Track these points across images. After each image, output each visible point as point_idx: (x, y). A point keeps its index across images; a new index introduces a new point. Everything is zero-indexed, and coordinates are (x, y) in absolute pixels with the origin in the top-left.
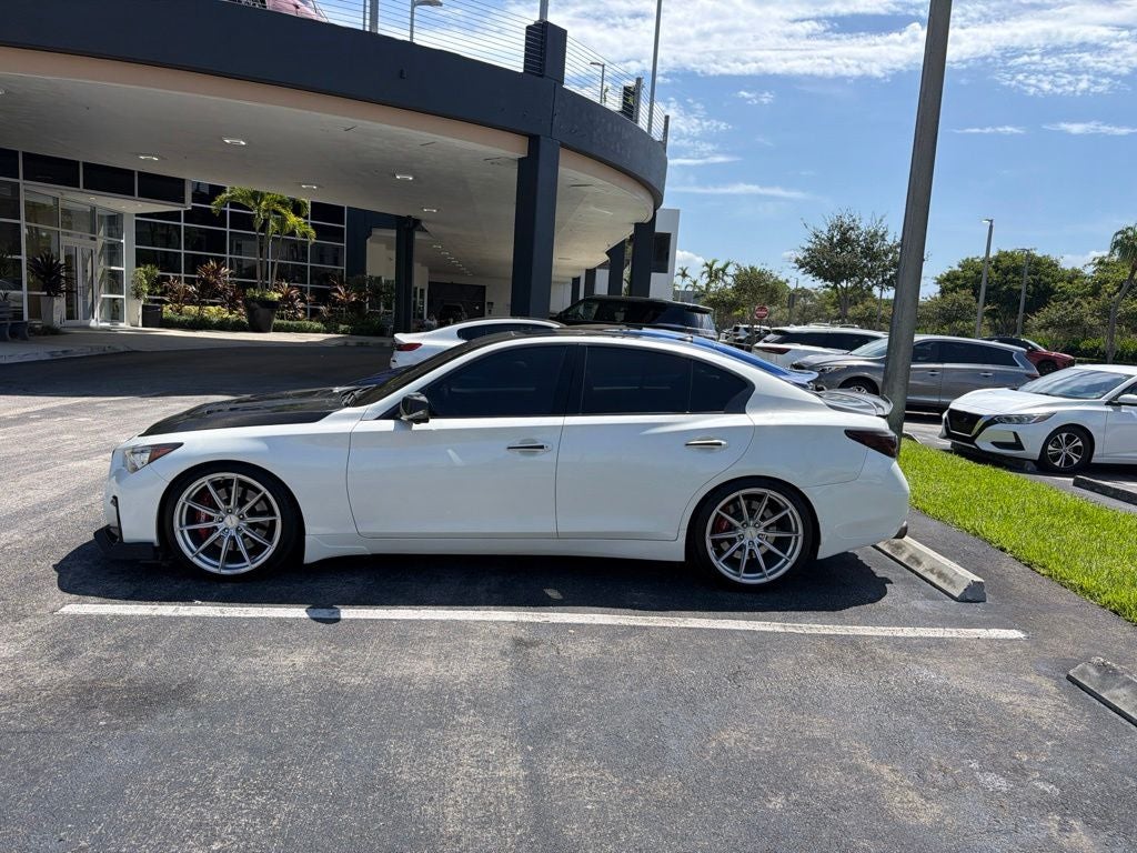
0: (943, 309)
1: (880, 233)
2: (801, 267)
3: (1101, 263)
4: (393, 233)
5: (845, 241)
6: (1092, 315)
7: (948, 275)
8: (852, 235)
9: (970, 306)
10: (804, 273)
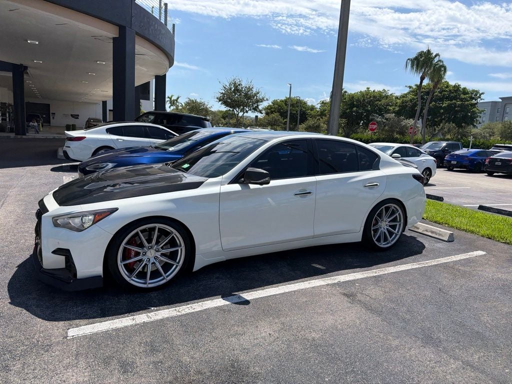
0: (269, 121)
1: (251, 87)
2: (220, 101)
3: (323, 103)
4: (10, 74)
5: (237, 90)
6: (324, 123)
7: (268, 106)
8: (240, 87)
9: (279, 120)
10: (222, 104)
